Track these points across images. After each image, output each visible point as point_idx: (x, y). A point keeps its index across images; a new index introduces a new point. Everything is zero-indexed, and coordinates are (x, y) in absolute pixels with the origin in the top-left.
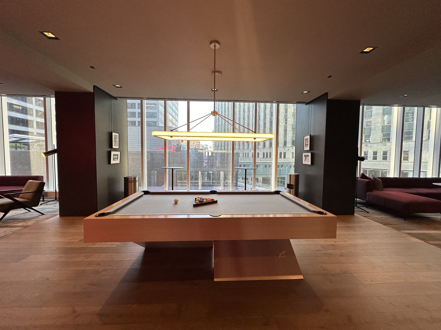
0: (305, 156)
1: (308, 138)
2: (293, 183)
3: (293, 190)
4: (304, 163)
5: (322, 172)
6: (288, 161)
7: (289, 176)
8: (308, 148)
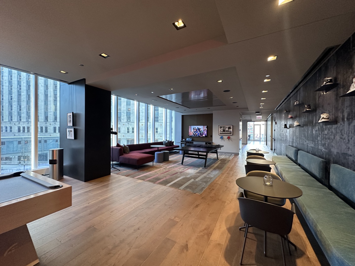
0: (69, 131)
1: (71, 115)
2: (56, 158)
3: (57, 165)
4: (68, 138)
5: (83, 146)
6: (50, 135)
7: (51, 152)
8: (71, 124)
